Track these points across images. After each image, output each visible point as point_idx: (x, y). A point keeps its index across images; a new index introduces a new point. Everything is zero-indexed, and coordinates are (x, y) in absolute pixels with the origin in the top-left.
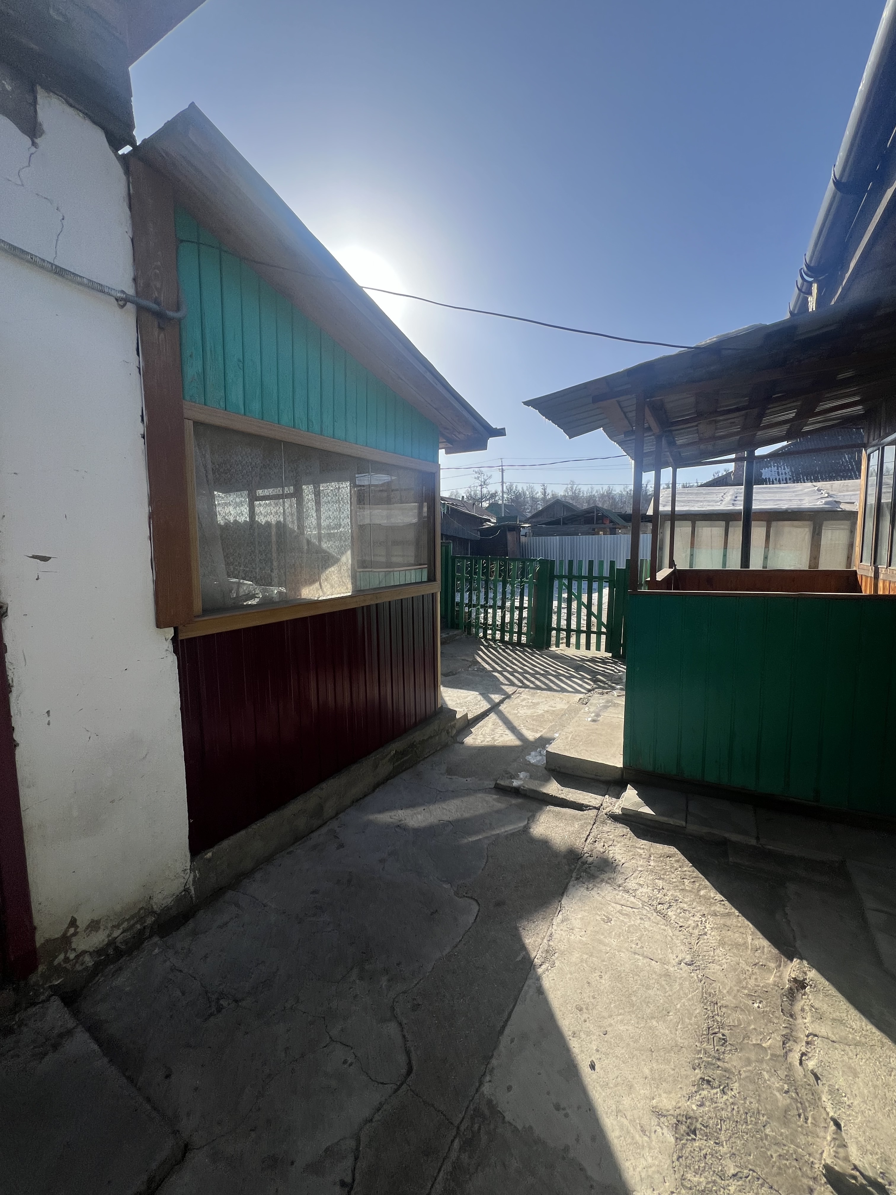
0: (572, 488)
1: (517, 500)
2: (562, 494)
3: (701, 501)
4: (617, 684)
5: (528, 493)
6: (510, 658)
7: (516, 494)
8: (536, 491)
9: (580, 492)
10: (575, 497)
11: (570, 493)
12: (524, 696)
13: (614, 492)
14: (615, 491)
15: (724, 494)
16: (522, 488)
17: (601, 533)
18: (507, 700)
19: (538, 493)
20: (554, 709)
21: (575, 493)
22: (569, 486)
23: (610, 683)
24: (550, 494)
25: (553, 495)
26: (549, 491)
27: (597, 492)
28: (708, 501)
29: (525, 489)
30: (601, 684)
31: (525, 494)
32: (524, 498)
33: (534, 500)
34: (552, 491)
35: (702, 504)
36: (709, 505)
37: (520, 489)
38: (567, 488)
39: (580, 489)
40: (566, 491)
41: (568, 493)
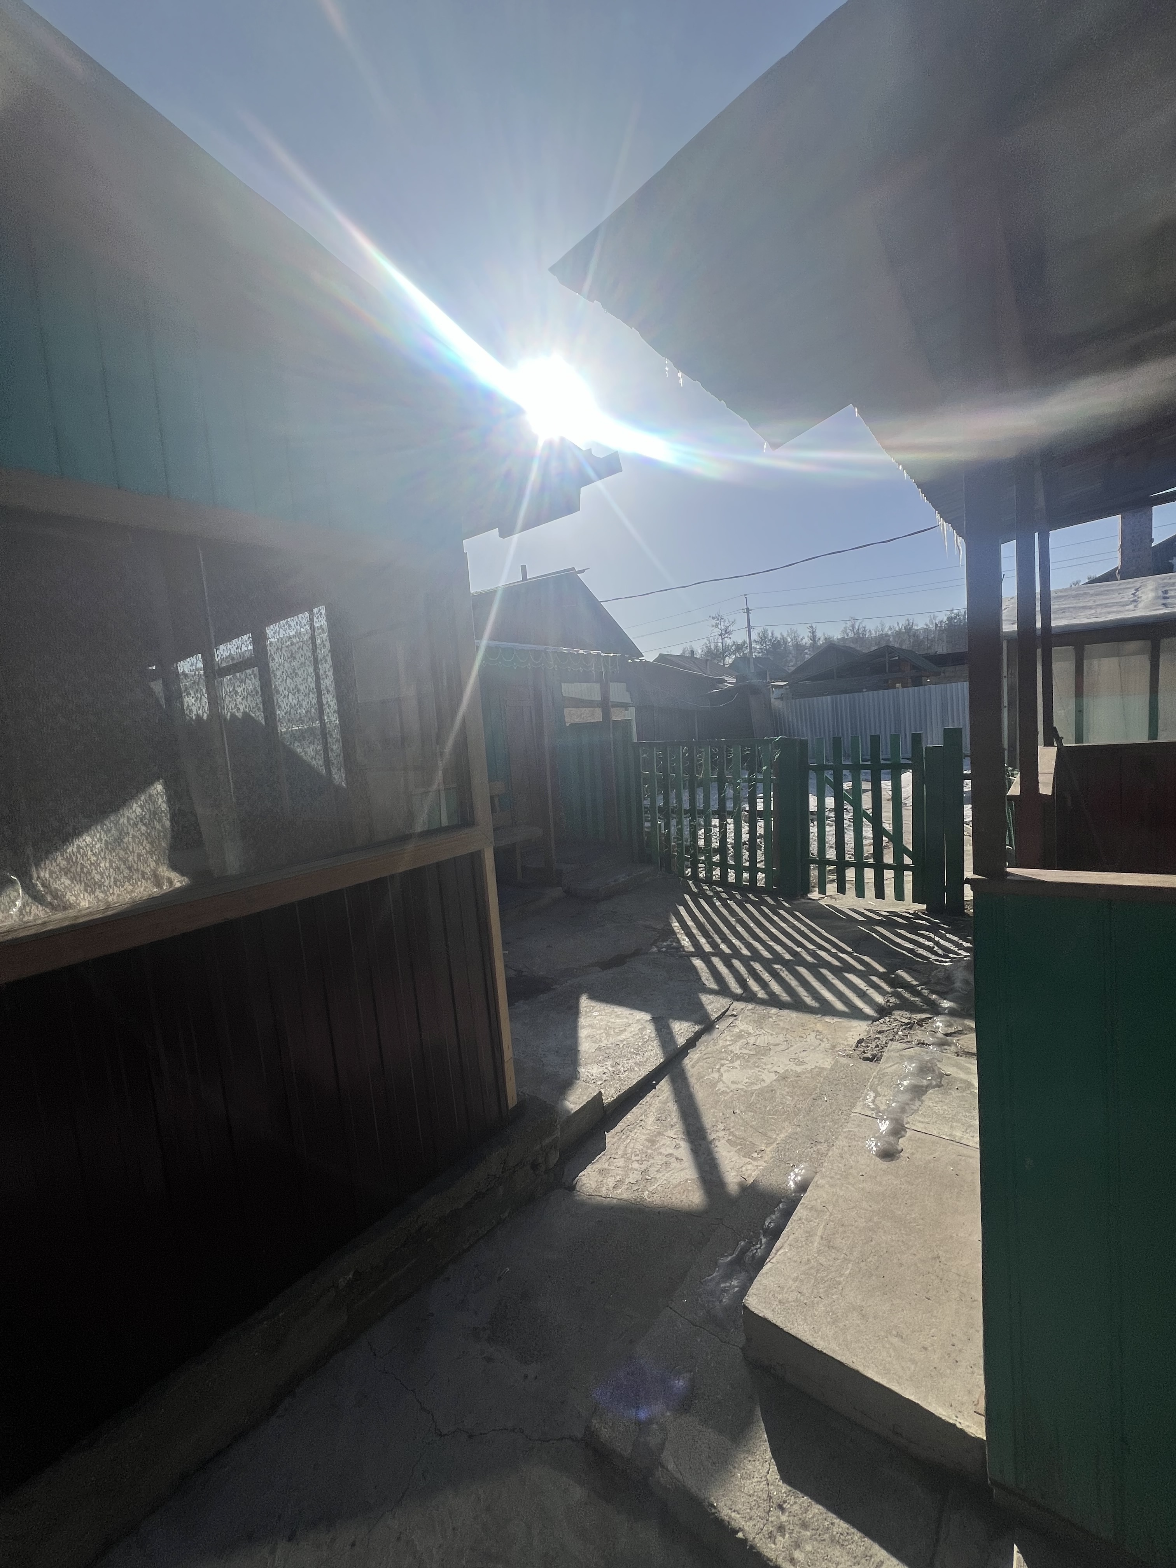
0: (853, 626)
1: (776, 648)
2: (839, 637)
3: (1090, 608)
4: (943, 995)
5: (789, 640)
6: (732, 920)
7: (773, 643)
8: (801, 637)
9: (865, 630)
10: (859, 638)
11: (851, 635)
12: (742, 1025)
13: (916, 628)
14: (917, 625)
15: (1137, 590)
16: (781, 634)
17: (898, 685)
18: (704, 1038)
19: (803, 638)
20: (799, 1069)
21: (858, 633)
22: (849, 624)
23: (925, 992)
24: (822, 638)
25: (826, 639)
26: (819, 634)
27: (890, 629)
28: (1106, 606)
29: (785, 635)
30: (907, 995)
31: (785, 642)
32: (785, 648)
33: (799, 648)
34: (824, 634)
35: (1093, 611)
36: (1109, 613)
37: (778, 635)
38: (845, 628)
39: (865, 628)
40: (844, 632)
41: (848, 635)
